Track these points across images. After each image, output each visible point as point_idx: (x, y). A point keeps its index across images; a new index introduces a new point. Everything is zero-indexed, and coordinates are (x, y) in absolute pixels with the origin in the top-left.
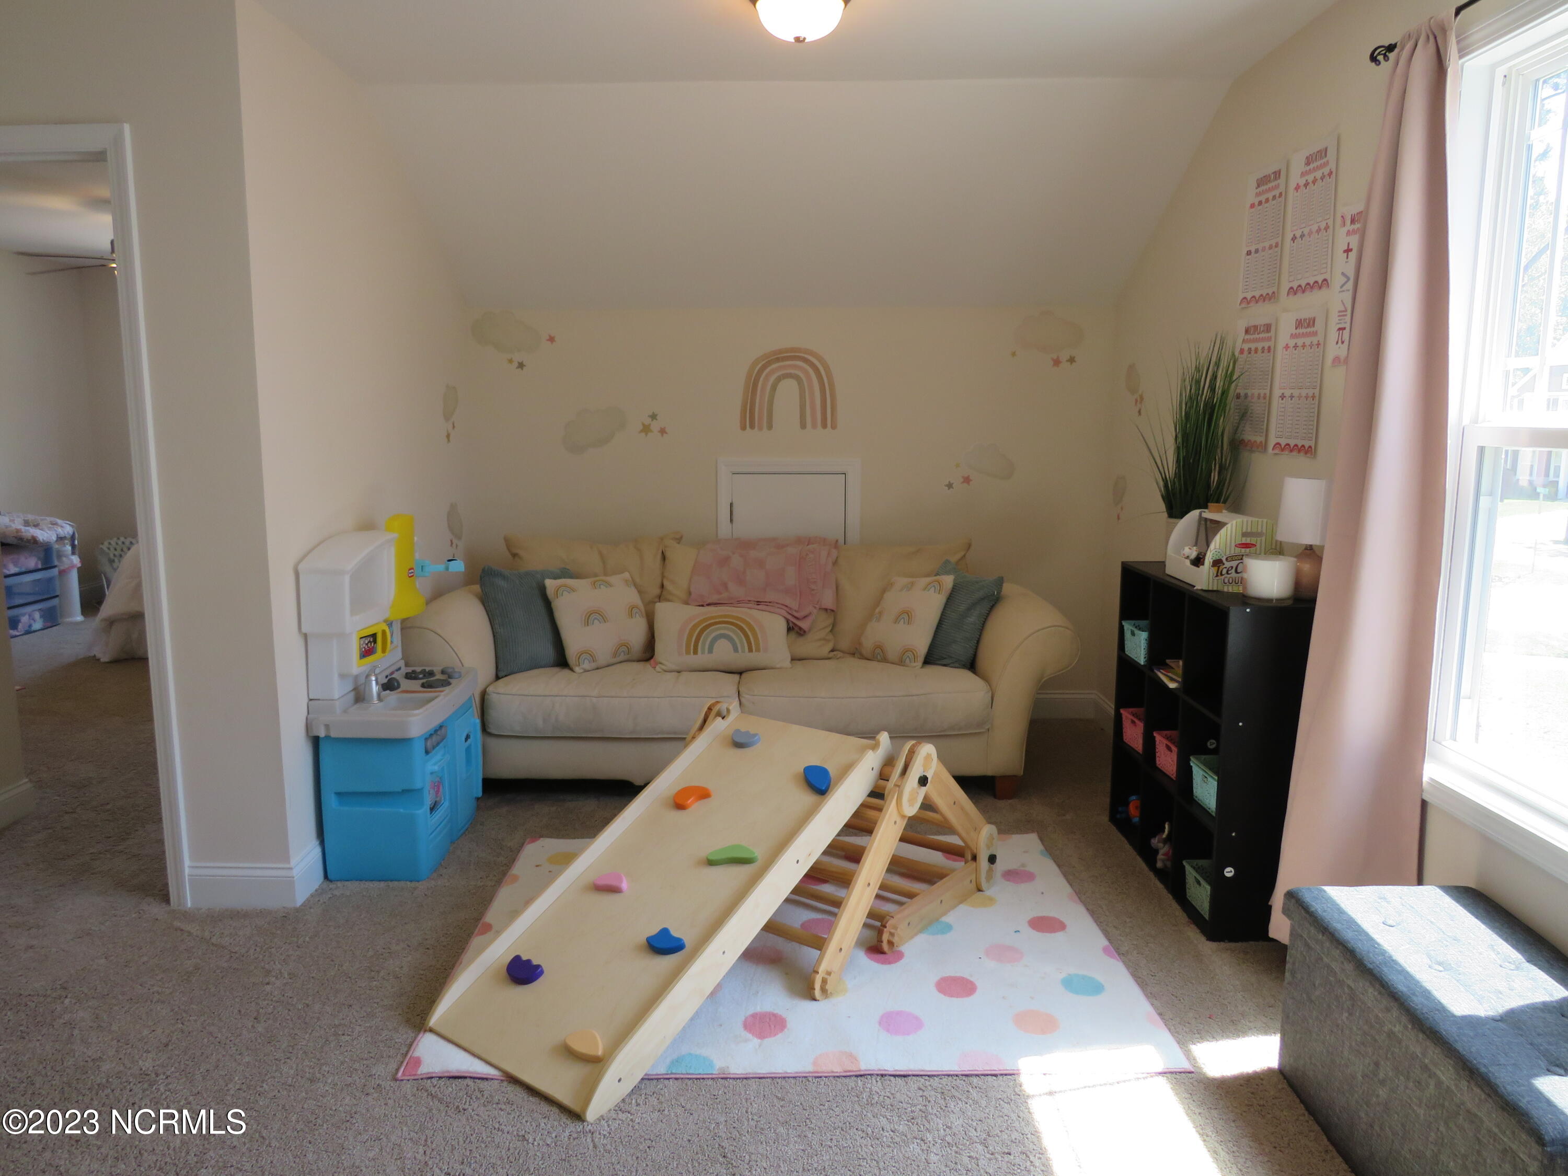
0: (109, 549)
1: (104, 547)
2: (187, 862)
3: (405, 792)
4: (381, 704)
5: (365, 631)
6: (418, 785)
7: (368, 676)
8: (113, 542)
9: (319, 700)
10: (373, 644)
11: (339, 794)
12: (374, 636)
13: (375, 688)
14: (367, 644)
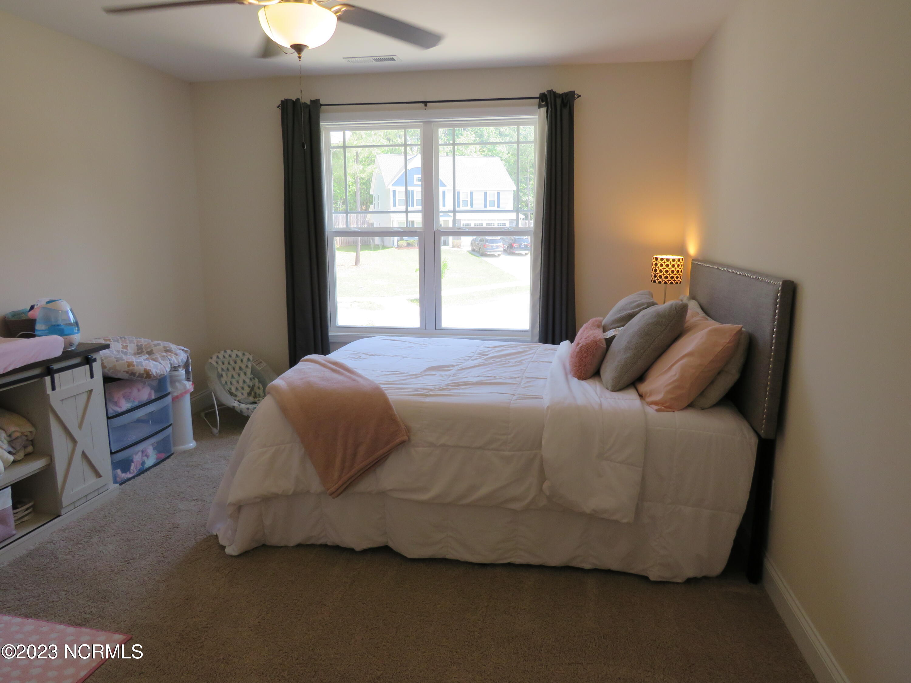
1: (213, 361)
8: (220, 357)
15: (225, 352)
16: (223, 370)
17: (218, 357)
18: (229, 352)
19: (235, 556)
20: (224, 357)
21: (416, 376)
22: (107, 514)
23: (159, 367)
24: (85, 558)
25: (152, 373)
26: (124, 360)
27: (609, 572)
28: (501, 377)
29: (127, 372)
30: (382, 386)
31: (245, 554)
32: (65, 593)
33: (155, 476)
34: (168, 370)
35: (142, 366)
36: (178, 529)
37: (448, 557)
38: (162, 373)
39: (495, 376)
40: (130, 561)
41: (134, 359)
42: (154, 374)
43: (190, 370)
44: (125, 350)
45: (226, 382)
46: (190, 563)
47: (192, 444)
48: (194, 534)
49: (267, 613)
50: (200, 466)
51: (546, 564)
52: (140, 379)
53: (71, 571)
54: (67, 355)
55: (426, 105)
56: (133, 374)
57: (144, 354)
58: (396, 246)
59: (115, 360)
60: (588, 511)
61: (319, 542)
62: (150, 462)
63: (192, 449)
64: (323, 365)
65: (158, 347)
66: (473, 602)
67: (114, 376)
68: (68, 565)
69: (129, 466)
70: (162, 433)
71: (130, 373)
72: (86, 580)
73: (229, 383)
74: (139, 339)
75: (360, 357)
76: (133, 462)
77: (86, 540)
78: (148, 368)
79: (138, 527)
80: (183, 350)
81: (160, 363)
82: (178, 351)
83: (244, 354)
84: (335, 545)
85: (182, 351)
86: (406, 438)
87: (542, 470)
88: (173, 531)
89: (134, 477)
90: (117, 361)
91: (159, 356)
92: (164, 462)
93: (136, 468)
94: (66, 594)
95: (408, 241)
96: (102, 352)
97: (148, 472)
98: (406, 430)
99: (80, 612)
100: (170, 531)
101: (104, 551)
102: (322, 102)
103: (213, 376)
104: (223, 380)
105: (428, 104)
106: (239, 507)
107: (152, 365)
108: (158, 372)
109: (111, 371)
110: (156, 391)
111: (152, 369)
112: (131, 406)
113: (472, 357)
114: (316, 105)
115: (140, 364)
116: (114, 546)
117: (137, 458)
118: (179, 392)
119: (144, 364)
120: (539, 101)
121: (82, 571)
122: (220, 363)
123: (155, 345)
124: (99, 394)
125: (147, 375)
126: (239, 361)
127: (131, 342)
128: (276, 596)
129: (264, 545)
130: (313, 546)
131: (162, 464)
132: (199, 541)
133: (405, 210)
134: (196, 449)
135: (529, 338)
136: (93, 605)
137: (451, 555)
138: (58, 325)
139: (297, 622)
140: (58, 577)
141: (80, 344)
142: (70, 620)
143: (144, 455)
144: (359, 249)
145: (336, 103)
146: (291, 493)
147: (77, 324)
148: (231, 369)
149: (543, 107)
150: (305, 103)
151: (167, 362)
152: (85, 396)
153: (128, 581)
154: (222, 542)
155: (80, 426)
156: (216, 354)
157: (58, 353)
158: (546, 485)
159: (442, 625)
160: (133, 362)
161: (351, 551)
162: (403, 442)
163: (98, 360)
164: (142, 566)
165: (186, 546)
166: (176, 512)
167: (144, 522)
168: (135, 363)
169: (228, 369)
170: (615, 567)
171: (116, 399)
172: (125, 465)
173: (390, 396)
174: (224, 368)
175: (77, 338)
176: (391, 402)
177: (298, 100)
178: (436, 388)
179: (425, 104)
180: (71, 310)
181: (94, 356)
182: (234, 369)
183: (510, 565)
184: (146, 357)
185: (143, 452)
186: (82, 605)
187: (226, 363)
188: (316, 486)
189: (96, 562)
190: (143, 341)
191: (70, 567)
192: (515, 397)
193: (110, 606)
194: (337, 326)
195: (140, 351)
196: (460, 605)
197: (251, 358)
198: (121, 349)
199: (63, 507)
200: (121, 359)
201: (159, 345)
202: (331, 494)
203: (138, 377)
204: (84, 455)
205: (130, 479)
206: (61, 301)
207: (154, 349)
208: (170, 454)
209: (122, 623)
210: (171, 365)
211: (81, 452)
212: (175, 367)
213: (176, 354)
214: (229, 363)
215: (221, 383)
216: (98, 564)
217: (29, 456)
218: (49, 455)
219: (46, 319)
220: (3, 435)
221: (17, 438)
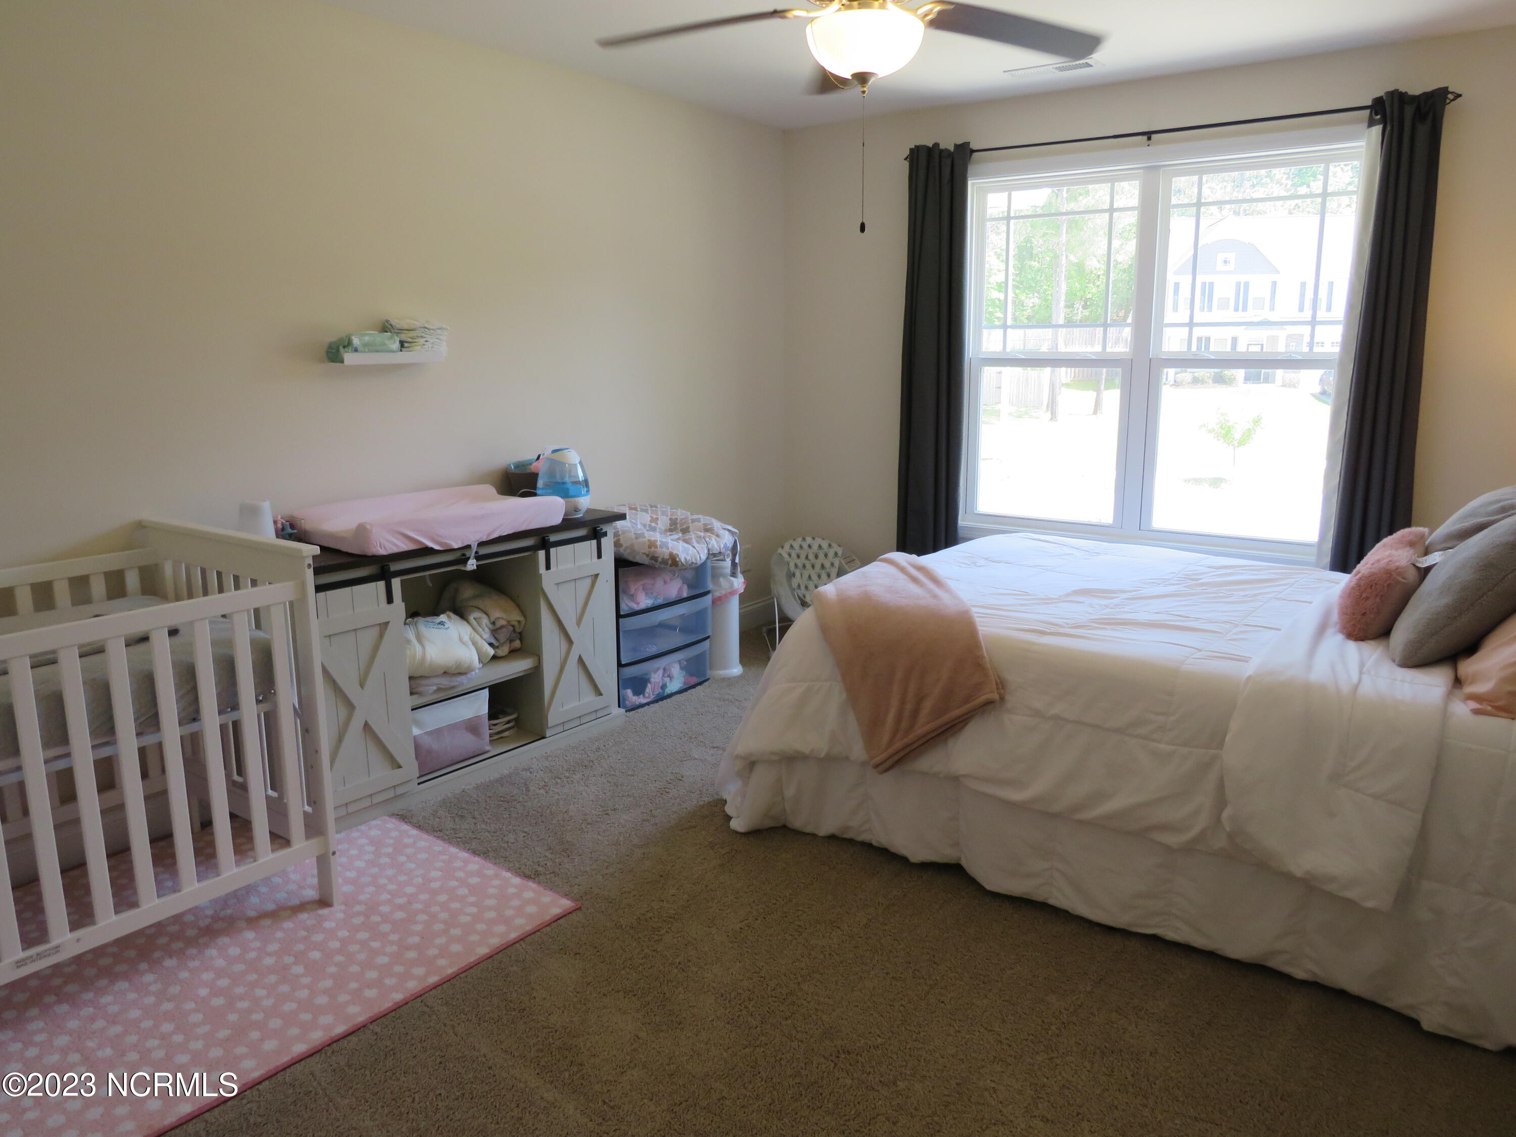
0: (790, 555)
1: (784, 552)
8: (796, 546)
15: (804, 539)
16: (796, 566)
17: (792, 546)
18: (809, 540)
19: (741, 834)
20: (801, 547)
21: (1047, 601)
22: (602, 746)
23: (690, 552)
24: (559, 797)
25: (679, 559)
26: (645, 537)
27: (1342, 994)
28: (1197, 619)
29: (647, 555)
30: (974, 610)
31: (754, 833)
32: (524, 834)
33: (676, 706)
34: (704, 557)
35: (668, 548)
36: (681, 782)
37: (1052, 902)
38: (694, 561)
39: (1187, 615)
40: (610, 812)
41: (657, 537)
42: (683, 560)
43: (737, 561)
44: (653, 524)
45: (799, 586)
46: (682, 830)
47: (736, 670)
48: (698, 792)
49: (757, 919)
50: (737, 703)
51: (1220, 953)
52: (662, 566)
53: (540, 810)
54: (568, 523)
55: (1149, 139)
56: (654, 558)
57: (678, 532)
58: (1172, 382)
59: (633, 536)
60: (1299, 873)
61: (861, 838)
62: (674, 686)
63: (735, 677)
64: (903, 570)
65: (696, 523)
66: (1068, 980)
67: (631, 558)
68: (538, 802)
69: (645, 687)
70: (693, 648)
71: (651, 555)
72: (552, 824)
73: (803, 587)
74: (674, 510)
75: (975, 563)
76: (650, 683)
77: (567, 775)
78: (675, 552)
79: (633, 770)
80: (729, 530)
81: (694, 547)
82: (722, 532)
83: (830, 546)
84: (881, 847)
85: (727, 532)
86: (996, 696)
87: (1221, 786)
88: (674, 784)
89: (648, 704)
90: (636, 538)
91: (693, 536)
92: (693, 690)
93: (653, 692)
94: (524, 837)
95: (1195, 374)
96: (619, 524)
97: (668, 700)
98: (997, 685)
99: (533, 862)
100: (670, 783)
101: (584, 793)
102: (974, 146)
103: (780, 575)
104: (795, 582)
105: (1154, 136)
106: (751, 764)
107: (681, 548)
108: (688, 558)
109: (628, 551)
110: (691, 587)
111: (679, 554)
112: (653, 604)
113: (1169, 580)
114: (964, 152)
115: (665, 545)
116: (597, 789)
117: (656, 678)
118: (723, 592)
119: (670, 545)
120: (1371, 113)
121: (551, 812)
122: (794, 555)
123: (693, 521)
124: (607, 581)
125: (673, 562)
126: (821, 556)
127: (664, 513)
128: (776, 900)
129: (784, 827)
130: (851, 841)
131: (690, 692)
132: (702, 803)
133: (1187, 321)
134: (740, 677)
135: (1313, 559)
136: (550, 856)
137: (1058, 899)
138: (563, 483)
139: (791, 941)
140: (522, 814)
141: (589, 511)
142: (520, 868)
143: (666, 675)
144: (1102, 387)
145: (1005, 146)
146: (822, 755)
147: (586, 482)
148: (809, 566)
149: (1375, 125)
150: (946, 150)
151: (703, 546)
152: (588, 582)
153: (599, 837)
154: (729, 809)
155: (579, 623)
156: (791, 542)
157: (557, 520)
158: (1225, 814)
159: (1003, 1001)
160: (656, 541)
161: (903, 860)
162: (990, 703)
163: (610, 534)
164: (622, 821)
165: (683, 807)
166: (685, 759)
167: (642, 766)
168: (658, 543)
169: (804, 566)
170: (1354, 986)
171: (632, 591)
172: (639, 684)
173: (981, 626)
174: (800, 563)
175: (585, 502)
176: (981, 636)
177: (936, 145)
178: (1068, 624)
179: (1149, 136)
180: (580, 463)
181: (605, 528)
182: (813, 566)
183: (1155, 939)
184: (678, 537)
185: (665, 670)
186: (538, 854)
187: (803, 556)
188: (858, 751)
189: (570, 804)
190: (679, 514)
191: (539, 804)
192: (1199, 653)
193: (568, 863)
194: (976, 512)
195: (674, 527)
196: (1045, 979)
197: (840, 554)
198: (648, 523)
199: (549, 726)
200: (642, 535)
201: (698, 520)
202: (876, 766)
203: (661, 563)
204: (580, 660)
205: (642, 706)
206: (569, 450)
207: (691, 525)
208: (703, 679)
209: (576, 886)
210: (709, 550)
211: (577, 657)
212: (714, 555)
213: (718, 536)
214: (807, 557)
215: (790, 585)
216: (571, 807)
217: (514, 653)
218: (537, 654)
219: (551, 473)
220: (485, 621)
221: (502, 627)
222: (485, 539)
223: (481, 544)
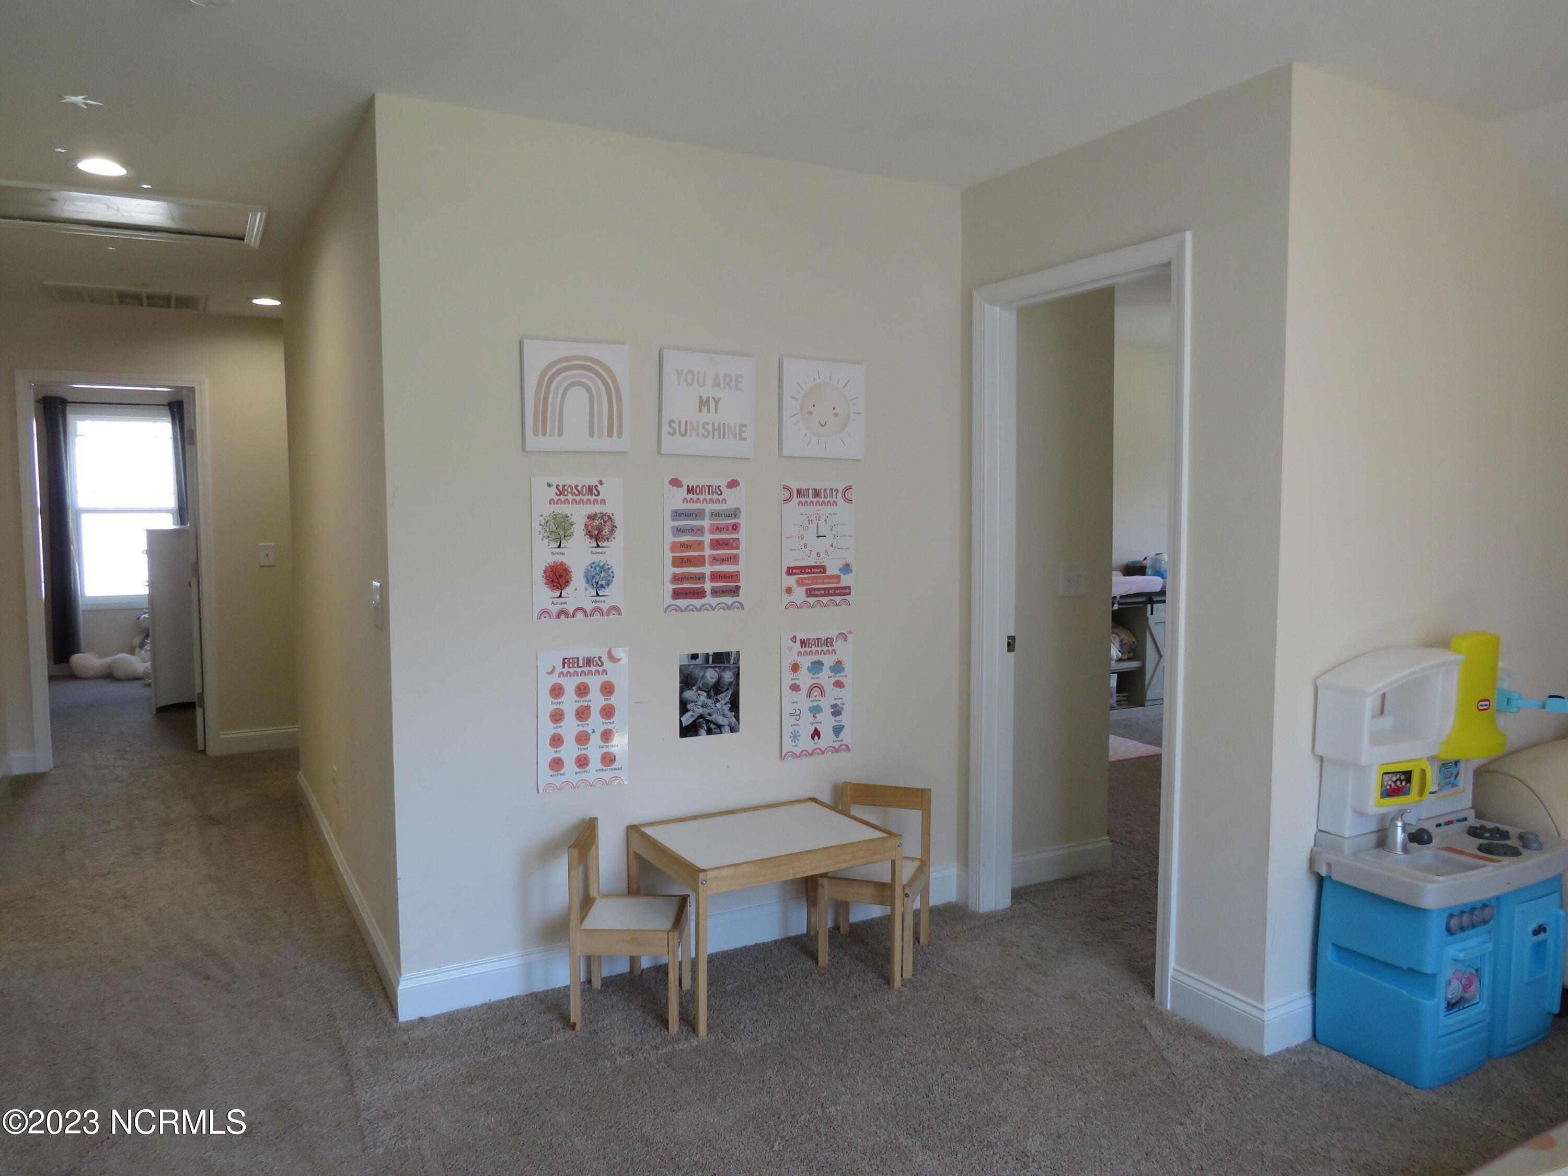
2: (1172, 964)
3: (1413, 972)
4: (1405, 856)
5: (1392, 765)
6: (1429, 969)
7: (1393, 820)
9: (1329, 833)
10: (1404, 783)
11: (1337, 947)
12: (1408, 775)
13: (1400, 836)
14: (1395, 782)
54: (1163, 592)
138: (1161, 571)
157: (1157, 589)
199: (1147, 699)
206: (1162, 556)
217: (1129, 659)
218: (1143, 660)
219: (1154, 567)
220: (1117, 639)
221: (1125, 644)
222: (1123, 594)
223: (1122, 597)
